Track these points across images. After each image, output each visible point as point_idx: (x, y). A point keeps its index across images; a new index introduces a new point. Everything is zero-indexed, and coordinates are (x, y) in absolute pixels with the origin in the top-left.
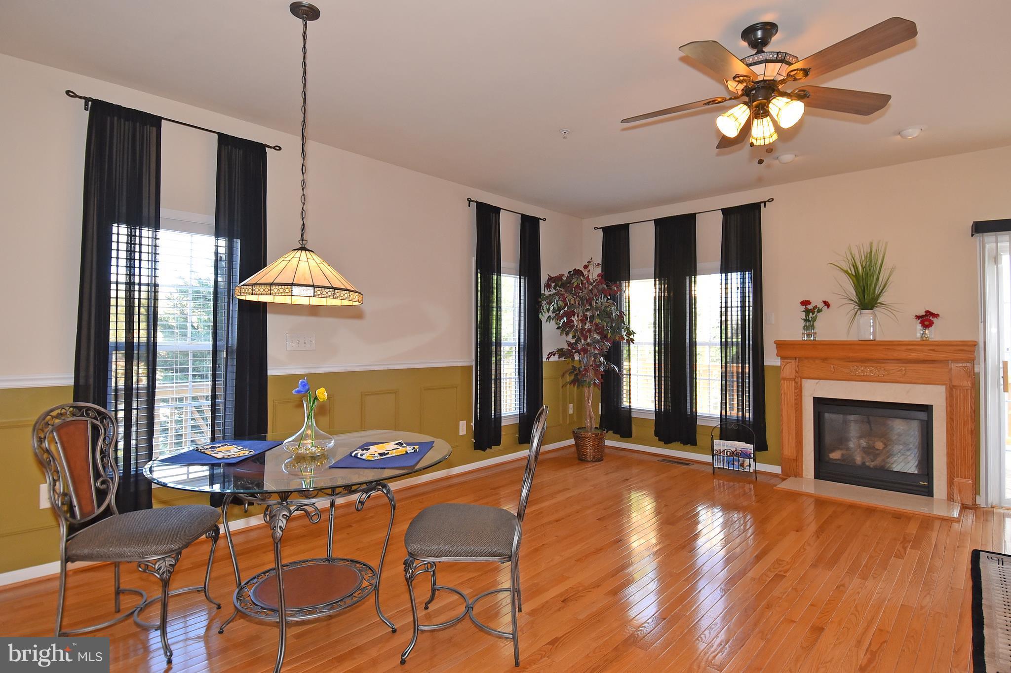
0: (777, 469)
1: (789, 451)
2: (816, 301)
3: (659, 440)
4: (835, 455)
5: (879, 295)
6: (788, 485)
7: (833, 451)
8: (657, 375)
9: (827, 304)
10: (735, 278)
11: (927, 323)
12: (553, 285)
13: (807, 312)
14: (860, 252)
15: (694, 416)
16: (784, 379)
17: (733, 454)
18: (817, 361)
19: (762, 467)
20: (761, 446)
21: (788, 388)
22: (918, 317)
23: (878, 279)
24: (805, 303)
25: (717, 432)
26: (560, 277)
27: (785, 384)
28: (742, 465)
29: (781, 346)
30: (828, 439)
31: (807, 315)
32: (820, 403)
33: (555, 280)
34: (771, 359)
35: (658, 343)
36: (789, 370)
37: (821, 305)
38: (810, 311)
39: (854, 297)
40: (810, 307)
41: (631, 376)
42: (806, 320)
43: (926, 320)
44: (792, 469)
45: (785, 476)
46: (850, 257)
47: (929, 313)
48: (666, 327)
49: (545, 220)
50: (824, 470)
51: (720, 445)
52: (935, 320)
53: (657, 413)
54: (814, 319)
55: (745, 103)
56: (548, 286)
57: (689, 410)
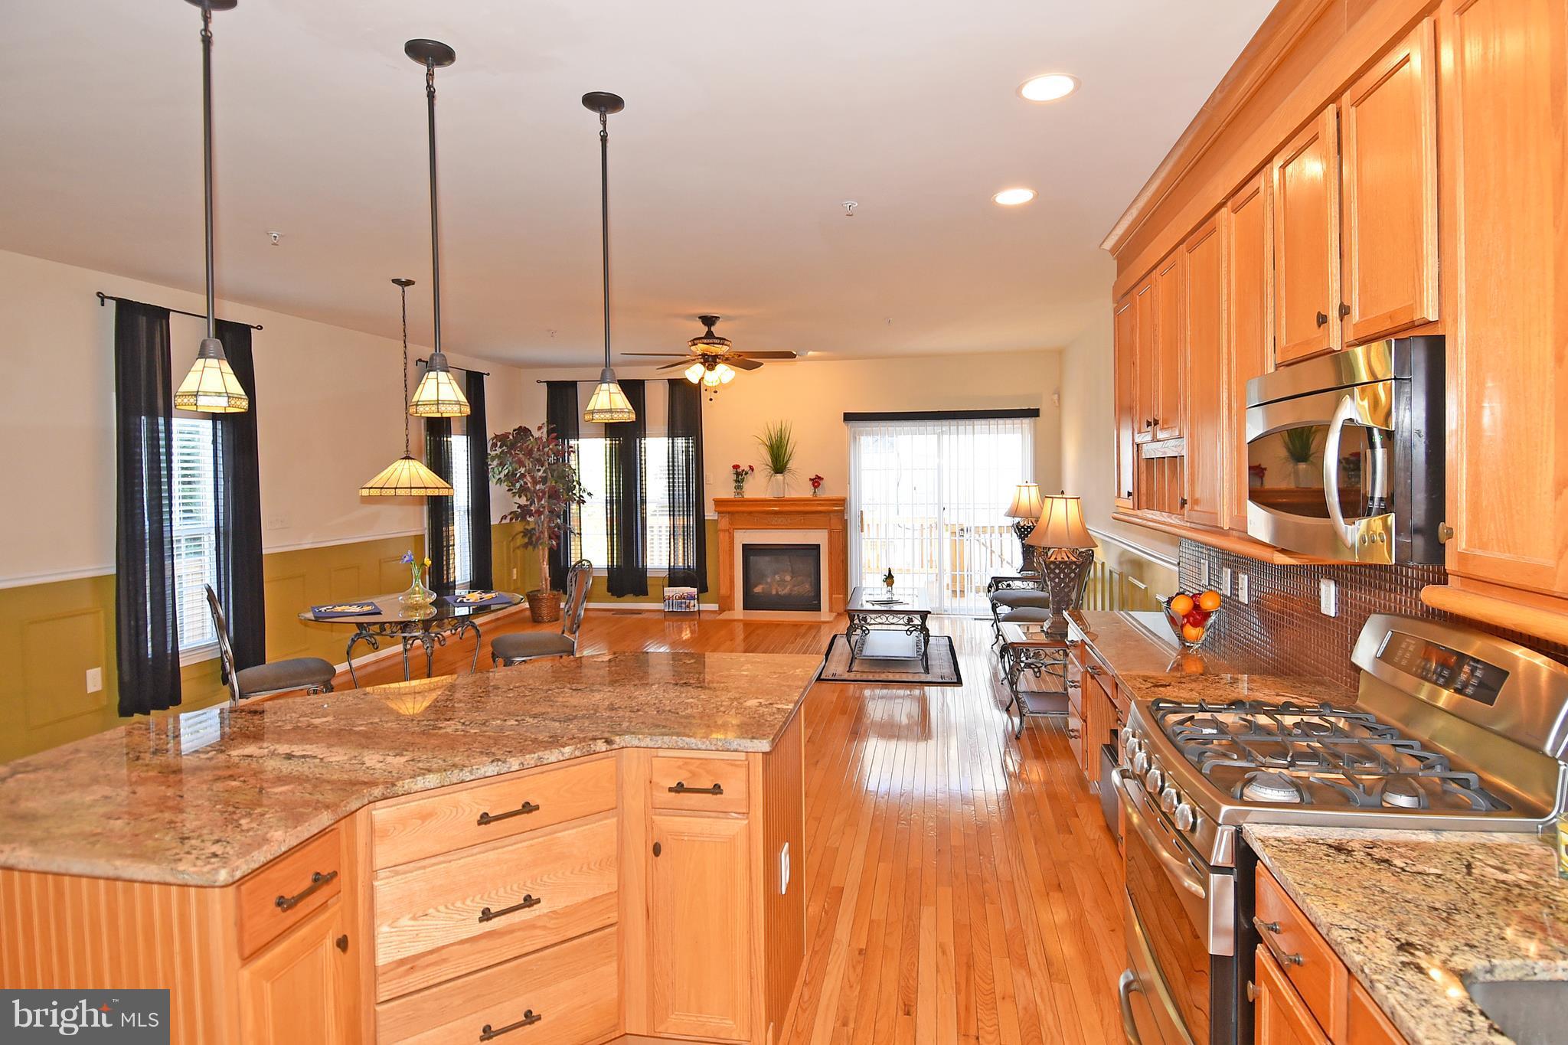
0: (714, 607)
1: (724, 591)
2: (744, 467)
3: (612, 595)
4: (758, 589)
5: (787, 462)
6: (725, 616)
7: (756, 586)
8: (609, 533)
9: (751, 468)
10: (680, 442)
11: (816, 484)
12: (499, 444)
13: (738, 474)
14: (774, 429)
15: (644, 570)
16: (719, 530)
17: (682, 597)
18: (745, 515)
19: (704, 607)
20: (703, 589)
21: (723, 537)
22: (811, 479)
23: (786, 449)
24: (736, 467)
25: (666, 582)
26: (506, 436)
27: (721, 535)
28: (688, 606)
29: (718, 503)
30: (753, 578)
31: (737, 477)
32: (748, 549)
33: (502, 438)
34: (710, 514)
35: (610, 502)
36: (724, 523)
37: (747, 469)
38: (740, 475)
39: (771, 464)
40: (739, 470)
41: (582, 536)
42: (737, 481)
43: (816, 482)
44: (726, 605)
45: (722, 610)
46: (767, 431)
47: (818, 477)
48: (618, 489)
49: (488, 374)
50: (751, 602)
51: (670, 591)
52: (821, 482)
53: (610, 569)
54: (743, 480)
55: (701, 363)
56: (494, 445)
57: (640, 564)
